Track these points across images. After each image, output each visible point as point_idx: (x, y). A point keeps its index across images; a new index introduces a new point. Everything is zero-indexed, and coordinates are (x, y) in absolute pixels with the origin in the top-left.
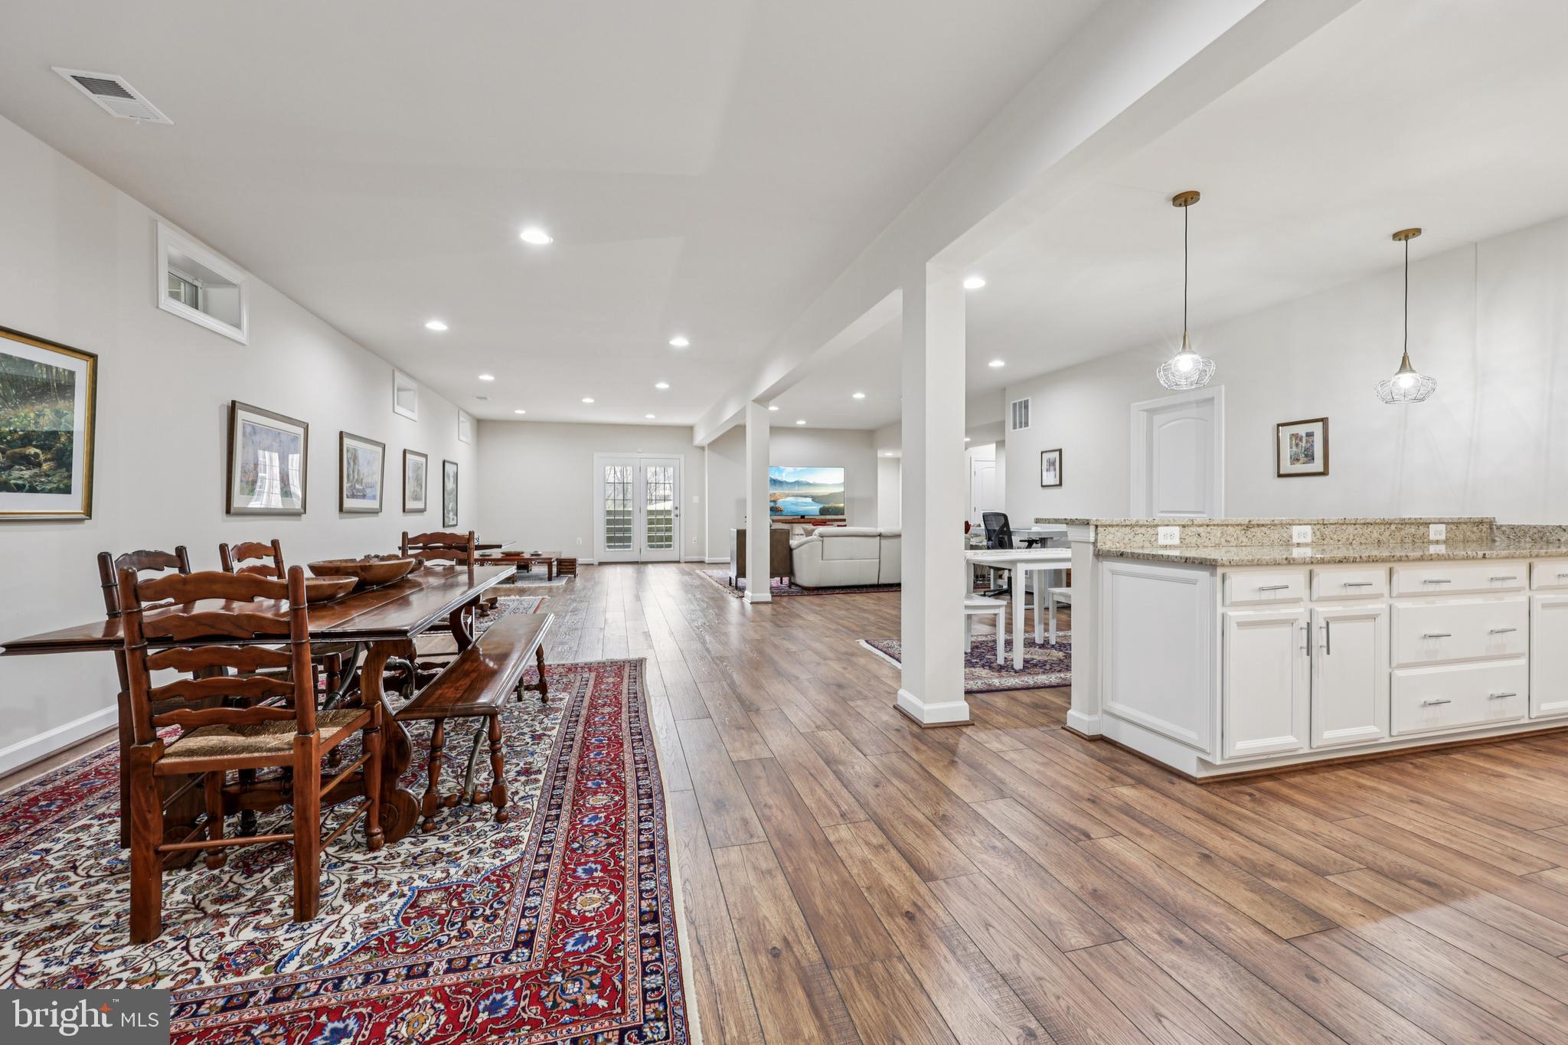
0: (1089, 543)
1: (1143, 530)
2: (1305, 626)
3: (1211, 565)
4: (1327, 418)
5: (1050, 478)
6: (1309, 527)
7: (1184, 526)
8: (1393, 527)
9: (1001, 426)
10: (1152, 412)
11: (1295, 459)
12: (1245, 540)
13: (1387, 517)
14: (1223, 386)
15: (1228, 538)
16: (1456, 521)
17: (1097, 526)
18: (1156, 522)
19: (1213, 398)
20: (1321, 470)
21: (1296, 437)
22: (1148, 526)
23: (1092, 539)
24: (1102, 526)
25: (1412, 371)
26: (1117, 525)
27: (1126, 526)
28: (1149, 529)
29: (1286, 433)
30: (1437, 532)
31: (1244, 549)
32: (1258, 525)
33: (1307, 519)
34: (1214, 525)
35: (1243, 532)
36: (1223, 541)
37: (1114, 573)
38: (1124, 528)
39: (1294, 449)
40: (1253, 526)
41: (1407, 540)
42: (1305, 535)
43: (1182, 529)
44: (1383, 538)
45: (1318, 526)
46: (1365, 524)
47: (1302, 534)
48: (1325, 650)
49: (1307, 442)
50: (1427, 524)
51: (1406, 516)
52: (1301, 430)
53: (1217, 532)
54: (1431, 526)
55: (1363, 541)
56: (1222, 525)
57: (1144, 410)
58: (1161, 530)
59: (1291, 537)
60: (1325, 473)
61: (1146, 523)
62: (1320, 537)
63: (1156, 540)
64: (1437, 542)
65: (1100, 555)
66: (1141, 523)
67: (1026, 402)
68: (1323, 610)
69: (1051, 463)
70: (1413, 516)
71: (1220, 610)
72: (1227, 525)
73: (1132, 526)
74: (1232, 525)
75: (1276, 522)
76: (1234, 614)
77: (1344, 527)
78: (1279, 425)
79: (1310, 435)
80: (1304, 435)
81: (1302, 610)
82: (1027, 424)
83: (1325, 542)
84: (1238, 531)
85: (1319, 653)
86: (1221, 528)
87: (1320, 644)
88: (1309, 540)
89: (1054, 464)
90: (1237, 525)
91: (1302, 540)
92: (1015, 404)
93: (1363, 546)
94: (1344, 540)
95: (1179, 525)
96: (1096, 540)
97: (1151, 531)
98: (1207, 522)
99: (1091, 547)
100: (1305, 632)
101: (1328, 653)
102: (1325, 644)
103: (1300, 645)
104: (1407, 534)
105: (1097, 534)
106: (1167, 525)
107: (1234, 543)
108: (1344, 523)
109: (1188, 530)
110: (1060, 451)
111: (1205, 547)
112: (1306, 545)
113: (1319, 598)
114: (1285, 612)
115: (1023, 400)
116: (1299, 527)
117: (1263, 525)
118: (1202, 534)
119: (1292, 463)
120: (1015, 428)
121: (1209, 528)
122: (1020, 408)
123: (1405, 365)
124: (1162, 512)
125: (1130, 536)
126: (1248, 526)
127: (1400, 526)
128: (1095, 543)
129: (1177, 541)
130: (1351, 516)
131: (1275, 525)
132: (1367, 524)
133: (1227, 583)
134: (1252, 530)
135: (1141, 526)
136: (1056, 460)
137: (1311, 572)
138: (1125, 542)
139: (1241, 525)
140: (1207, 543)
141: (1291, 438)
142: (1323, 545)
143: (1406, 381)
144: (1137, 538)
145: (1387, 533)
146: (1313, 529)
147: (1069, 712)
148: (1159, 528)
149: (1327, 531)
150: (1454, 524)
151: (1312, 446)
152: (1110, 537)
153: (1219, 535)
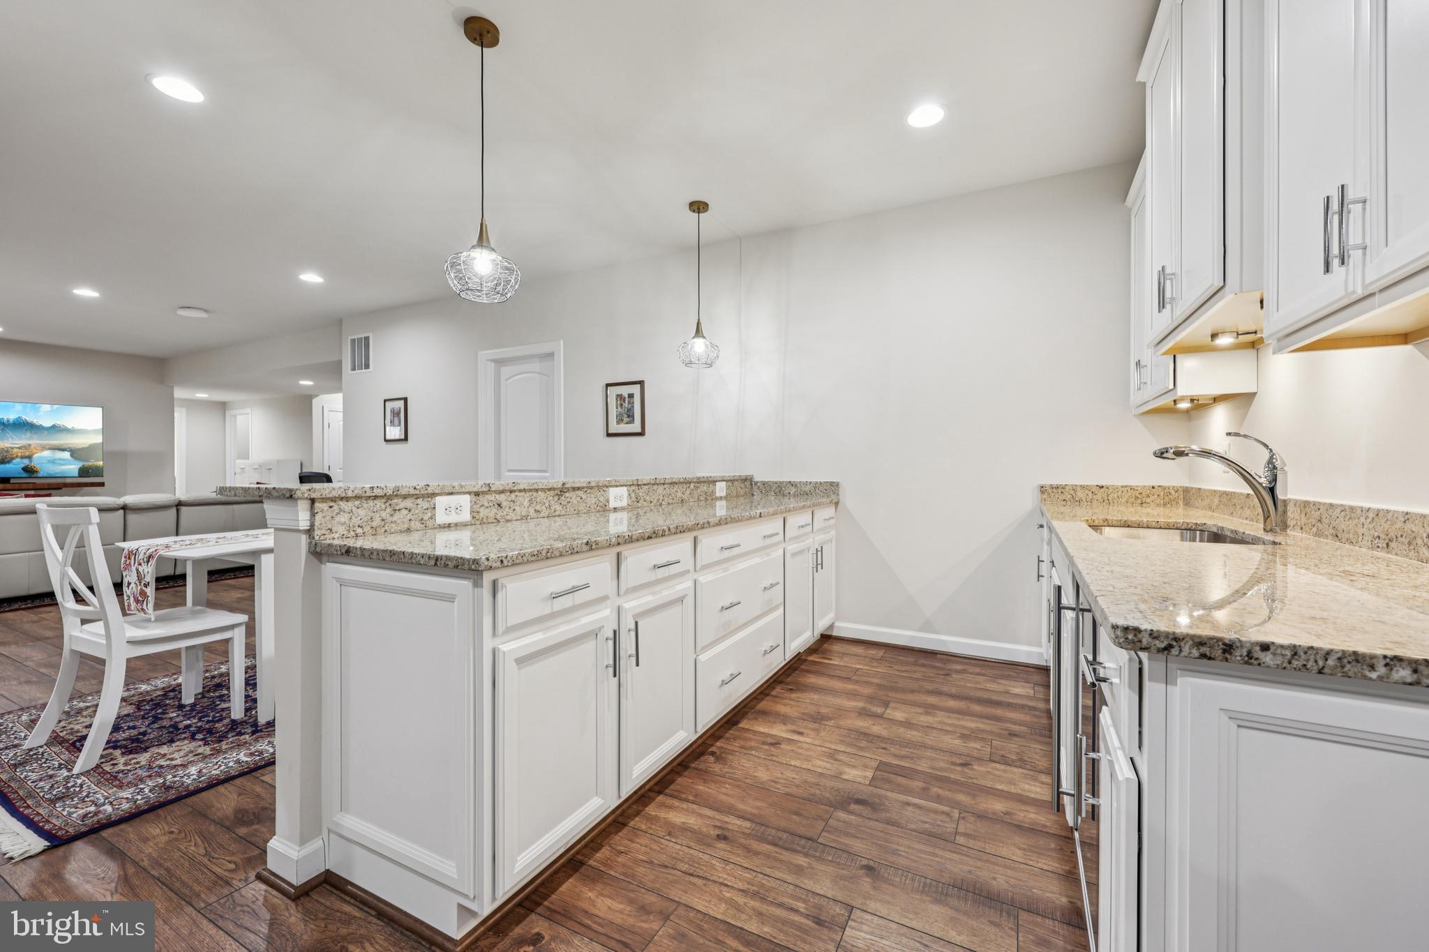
0: (298, 531)
1: (409, 503)
2: (611, 635)
3: (470, 569)
4: (643, 381)
5: (395, 432)
6: (625, 488)
7: (477, 494)
8: (692, 485)
9: (338, 366)
10: (500, 362)
11: (620, 421)
12: (558, 507)
13: (690, 476)
14: (562, 342)
15: (538, 508)
16: (732, 478)
17: (313, 501)
18: (430, 490)
19: (553, 353)
20: (639, 430)
21: (620, 397)
22: (417, 497)
23: (304, 524)
24: (324, 500)
25: (704, 337)
26: (357, 497)
27: (376, 497)
28: (419, 501)
29: (613, 392)
30: (721, 489)
31: (557, 519)
32: (574, 489)
33: (623, 479)
34: (520, 491)
35: (556, 498)
36: (532, 511)
37: (343, 583)
38: (371, 503)
39: (619, 409)
40: (568, 490)
41: (702, 498)
42: (621, 498)
43: (474, 499)
44: (685, 497)
45: (633, 488)
46: (671, 483)
47: (618, 496)
48: (634, 659)
49: (629, 403)
50: (714, 482)
51: (699, 475)
52: (625, 391)
53: (524, 499)
54: (717, 483)
55: (670, 501)
56: (530, 490)
57: (492, 361)
58: (441, 501)
59: (608, 502)
60: (642, 434)
61: (412, 491)
62: (634, 499)
63: (433, 517)
64: (721, 498)
65: (319, 553)
66: (403, 492)
67: (367, 339)
68: (632, 605)
69: (396, 414)
70: (706, 475)
71: (488, 644)
72: (537, 490)
73: (387, 498)
74: (543, 490)
75: (593, 484)
76: (511, 647)
77: (655, 487)
78: (608, 385)
79: (631, 396)
80: (627, 396)
81: (607, 612)
82: (367, 366)
83: (639, 505)
84: (549, 498)
85: (626, 663)
86: (528, 494)
87: (629, 653)
88: (624, 503)
89: (399, 413)
90: (550, 490)
91: (618, 504)
92: (353, 341)
93: (671, 507)
94: (655, 501)
95: (469, 493)
96: (312, 525)
97: (423, 504)
98: (510, 486)
99: (304, 539)
100: (611, 643)
101: (637, 665)
102: (634, 652)
103: (605, 664)
104: (701, 492)
105: (313, 515)
106: (452, 494)
107: (545, 513)
108: (655, 483)
109: (484, 500)
110: (405, 400)
111: (508, 521)
112: (623, 509)
113: (628, 590)
114: (586, 620)
115: (363, 336)
116: (615, 489)
117: (579, 489)
118: (504, 504)
119: (618, 423)
120: (354, 369)
121: (513, 496)
122: (360, 347)
123: (699, 332)
124: (510, 471)
125: (384, 514)
126: (562, 491)
127: (697, 485)
128: (310, 532)
129: (466, 516)
130: (660, 476)
131: (592, 488)
132: (673, 484)
133: (500, 595)
134: (567, 495)
135: (405, 497)
136: (400, 411)
137: (618, 555)
138: (374, 524)
139: (554, 489)
140: (512, 516)
141: (616, 399)
142: (638, 508)
143: (699, 346)
144: (397, 517)
145: (688, 492)
146: (628, 491)
147: (268, 844)
148: (438, 499)
149: (641, 493)
150: (731, 481)
151: (633, 407)
152: (343, 518)
153: (526, 503)
